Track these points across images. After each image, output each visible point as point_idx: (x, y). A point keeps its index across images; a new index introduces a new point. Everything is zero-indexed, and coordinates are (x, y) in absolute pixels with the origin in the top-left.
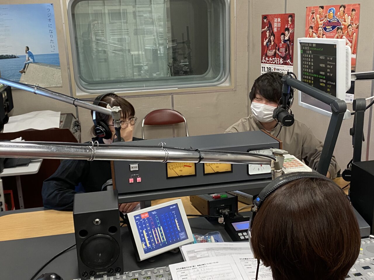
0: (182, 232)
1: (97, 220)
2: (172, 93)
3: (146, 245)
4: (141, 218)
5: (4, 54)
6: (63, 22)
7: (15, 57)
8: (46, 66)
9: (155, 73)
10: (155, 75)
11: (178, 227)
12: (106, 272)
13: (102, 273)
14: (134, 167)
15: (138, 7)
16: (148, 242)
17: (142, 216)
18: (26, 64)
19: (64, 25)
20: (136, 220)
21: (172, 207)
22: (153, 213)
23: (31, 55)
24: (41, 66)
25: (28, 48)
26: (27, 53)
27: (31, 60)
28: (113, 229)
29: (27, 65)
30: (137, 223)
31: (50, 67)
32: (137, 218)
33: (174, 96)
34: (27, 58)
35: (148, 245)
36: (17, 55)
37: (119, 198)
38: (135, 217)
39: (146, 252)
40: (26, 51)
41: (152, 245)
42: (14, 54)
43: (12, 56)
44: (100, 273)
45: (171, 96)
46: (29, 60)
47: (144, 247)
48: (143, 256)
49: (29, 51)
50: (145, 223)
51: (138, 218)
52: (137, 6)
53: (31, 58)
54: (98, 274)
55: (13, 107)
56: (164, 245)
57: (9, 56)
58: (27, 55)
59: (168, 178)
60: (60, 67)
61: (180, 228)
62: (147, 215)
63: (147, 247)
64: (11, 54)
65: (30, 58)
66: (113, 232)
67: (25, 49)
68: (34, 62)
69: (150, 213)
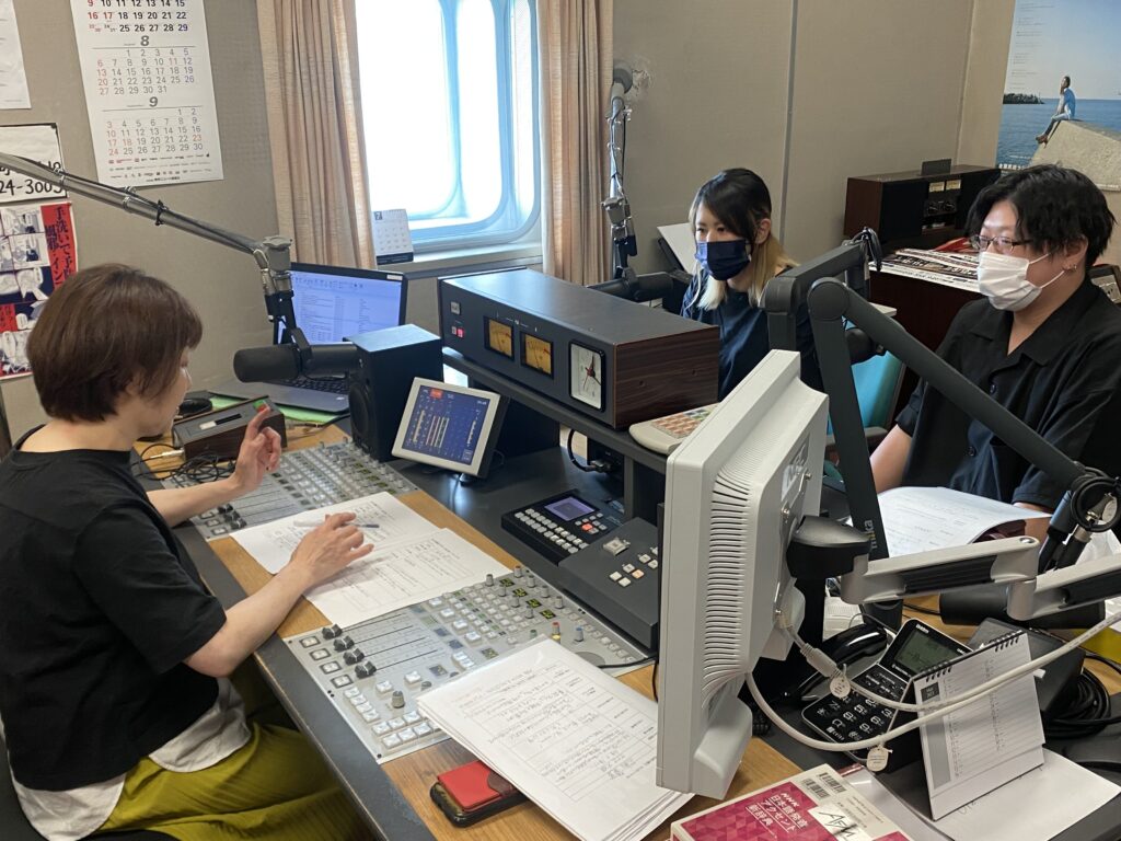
5: (1017, 92)
7: (1036, 102)
18: (1054, 121)
23: (1070, 99)
24: (1086, 130)
25: (1068, 80)
26: (1064, 93)
27: (1068, 112)
29: (1056, 124)
34: (1060, 107)
36: (1041, 96)
40: (1062, 91)
42: (1036, 94)
46: (1063, 111)
49: (1070, 88)
53: (1069, 107)
57: (1026, 97)
58: (1062, 99)
65: (1066, 107)
67: (1062, 81)
68: (1073, 119)
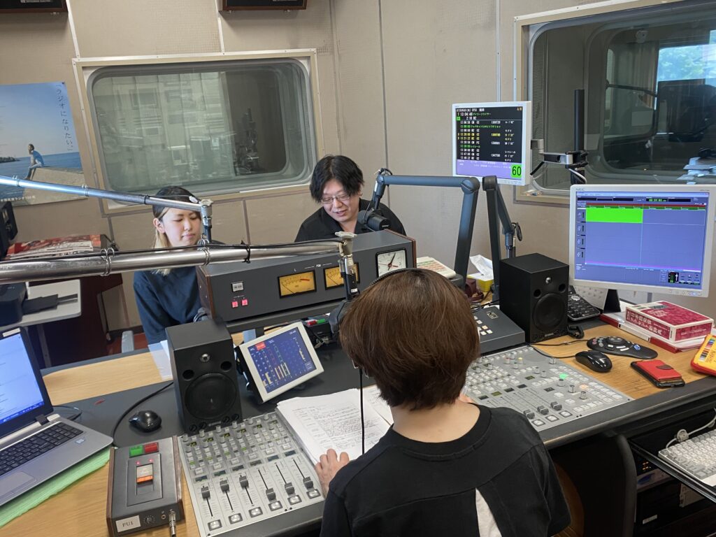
0: (307, 361)
1: (205, 355)
2: (242, 198)
3: (267, 382)
4: (256, 350)
6: (83, 107)
8: (63, 170)
9: (210, 173)
10: (210, 176)
11: (302, 356)
12: (220, 422)
13: (215, 423)
14: (238, 286)
15: (183, 85)
16: (269, 379)
17: (258, 347)
18: (31, 169)
19: (83, 112)
20: (251, 352)
21: (291, 333)
22: (271, 342)
23: (37, 156)
24: (54, 171)
25: (32, 146)
26: (32, 154)
27: (39, 163)
28: (226, 365)
29: (33, 171)
30: (252, 356)
31: (68, 171)
32: (251, 350)
33: (247, 201)
34: (32, 161)
35: (270, 382)
36: (17, 157)
37: (228, 326)
38: (249, 348)
39: (269, 390)
40: (30, 151)
41: (274, 382)
42: (12, 156)
43: (9, 158)
44: (213, 424)
45: (242, 202)
46: (35, 163)
47: (266, 385)
48: (266, 396)
49: (35, 150)
50: (262, 356)
51: (253, 350)
52: (182, 83)
53: (39, 160)
54: (210, 425)
55: (17, 232)
56: (289, 380)
57: (5, 158)
58: (32, 157)
59: (282, 297)
60: (82, 170)
61: (304, 357)
62: (263, 345)
63: (269, 385)
64: (6, 156)
65: (36, 161)
66: (226, 369)
67: (28, 148)
68: (43, 166)
69: (266, 342)
